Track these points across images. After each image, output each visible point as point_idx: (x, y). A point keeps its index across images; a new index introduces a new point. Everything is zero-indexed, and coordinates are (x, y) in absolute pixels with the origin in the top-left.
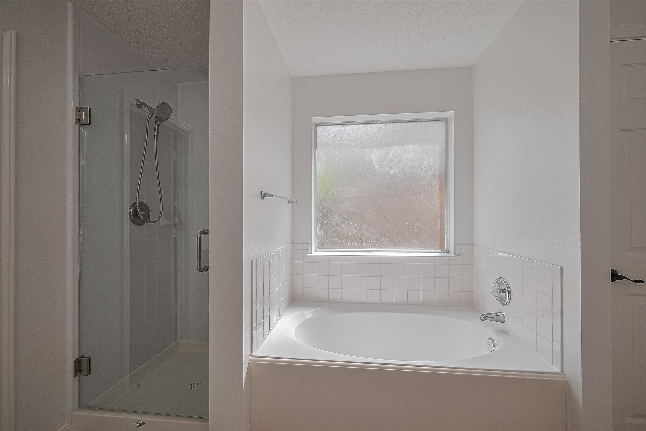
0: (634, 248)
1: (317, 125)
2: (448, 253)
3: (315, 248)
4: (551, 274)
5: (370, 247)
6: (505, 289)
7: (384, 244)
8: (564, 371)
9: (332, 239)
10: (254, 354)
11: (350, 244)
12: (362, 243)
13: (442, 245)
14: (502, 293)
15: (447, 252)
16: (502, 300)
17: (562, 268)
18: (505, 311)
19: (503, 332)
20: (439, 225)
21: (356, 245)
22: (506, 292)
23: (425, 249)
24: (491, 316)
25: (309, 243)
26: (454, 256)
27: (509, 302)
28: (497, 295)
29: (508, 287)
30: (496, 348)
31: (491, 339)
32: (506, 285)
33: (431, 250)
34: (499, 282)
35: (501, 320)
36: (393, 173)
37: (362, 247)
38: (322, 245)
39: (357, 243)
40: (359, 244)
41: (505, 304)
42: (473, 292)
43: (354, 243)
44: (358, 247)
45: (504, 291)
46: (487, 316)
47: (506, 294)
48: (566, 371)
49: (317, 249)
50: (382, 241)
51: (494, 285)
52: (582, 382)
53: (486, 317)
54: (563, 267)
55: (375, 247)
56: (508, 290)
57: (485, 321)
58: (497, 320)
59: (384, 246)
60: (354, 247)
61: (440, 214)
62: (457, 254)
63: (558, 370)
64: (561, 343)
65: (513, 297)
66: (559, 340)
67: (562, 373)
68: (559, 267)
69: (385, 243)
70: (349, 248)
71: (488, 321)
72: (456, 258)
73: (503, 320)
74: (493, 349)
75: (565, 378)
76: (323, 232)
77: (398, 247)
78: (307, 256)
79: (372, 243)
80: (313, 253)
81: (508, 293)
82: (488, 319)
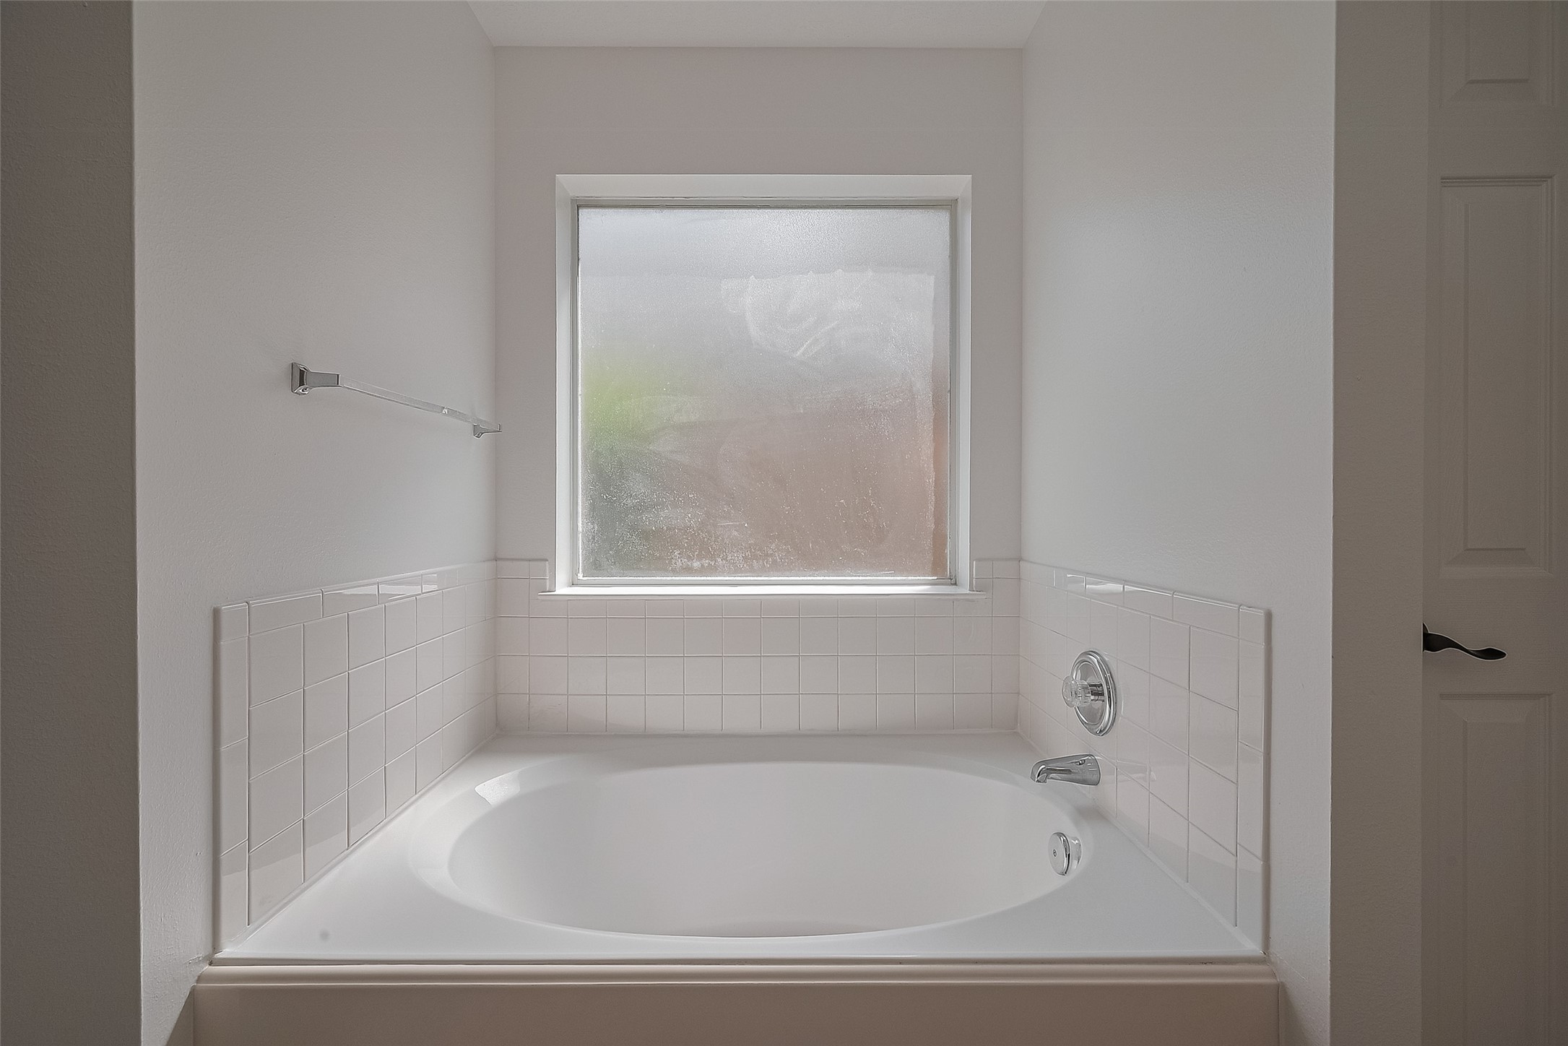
0: (1474, 550)
1: (579, 205)
2: (955, 584)
3: (574, 573)
4: (1236, 636)
5: (737, 571)
6: (1101, 685)
7: (775, 561)
8: (1272, 950)
9: (623, 547)
10: (227, 951)
11: (679, 564)
12: (713, 558)
13: (940, 566)
14: (1092, 697)
15: (953, 581)
16: (1092, 719)
17: (1269, 616)
18: (1102, 750)
19: (1092, 814)
20: (932, 508)
21: (696, 564)
22: (1102, 694)
23: (891, 575)
24: (1065, 765)
25: (548, 558)
26: (968, 592)
27: (1112, 724)
28: (1077, 703)
29: (1110, 679)
30: (1074, 863)
31: (1060, 834)
32: (1104, 673)
33: (910, 578)
34: (1084, 665)
35: (1088, 777)
36: (803, 354)
37: (712, 570)
38: (596, 566)
39: (700, 558)
40: (706, 562)
41: (1101, 731)
42: (1018, 693)
43: (689, 558)
44: (702, 571)
45: (1096, 691)
46: (1051, 766)
47: (1103, 701)
48: (1277, 950)
49: (580, 576)
50: (770, 552)
51: (1072, 674)
52: (1331, 996)
53: (1049, 770)
54: (1274, 611)
55: (752, 571)
56: (1108, 689)
57: (1045, 782)
58: (1078, 777)
59: (777, 567)
60: (688, 570)
61: (933, 474)
62: (978, 587)
63: (1252, 947)
64: (1264, 861)
65: (1122, 710)
66: (1259, 851)
67: (1264, 960)
68: (1261, 614)
69: (781, 559)
70: (675, 572)
71: (1055, 783)
72: (974, 597)
73: (1095, 777)
74: (1065, 865)
75: (1274, 975)
76: (596, 528)
77: (816, 570)
78: (539, 597)
79: (741, 558)
80: (562, 589)
81: (1109, 697)
82: (1051, 775)
